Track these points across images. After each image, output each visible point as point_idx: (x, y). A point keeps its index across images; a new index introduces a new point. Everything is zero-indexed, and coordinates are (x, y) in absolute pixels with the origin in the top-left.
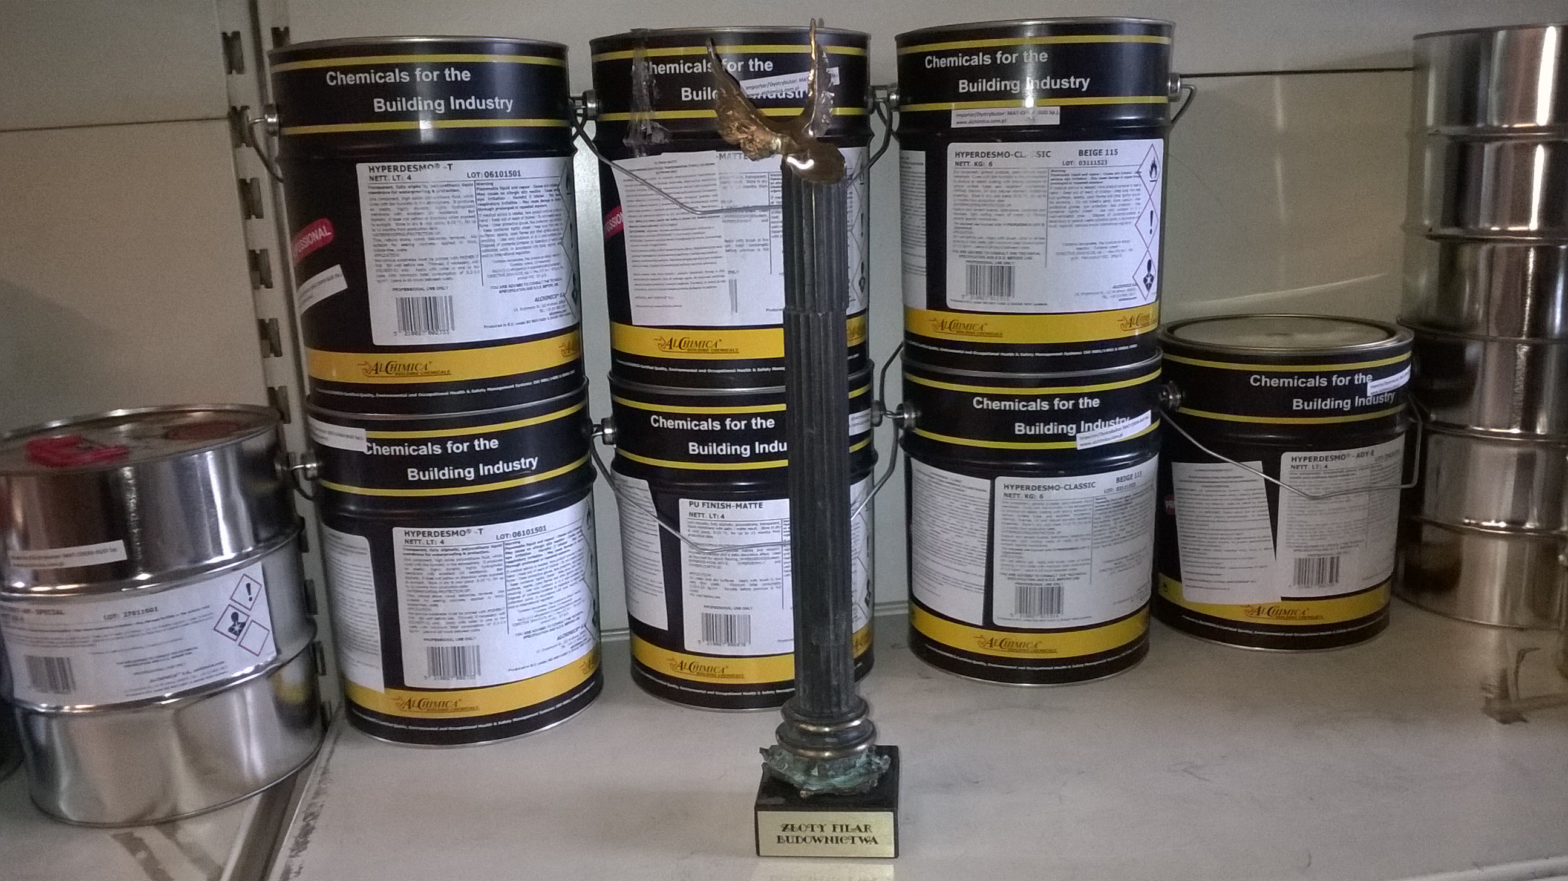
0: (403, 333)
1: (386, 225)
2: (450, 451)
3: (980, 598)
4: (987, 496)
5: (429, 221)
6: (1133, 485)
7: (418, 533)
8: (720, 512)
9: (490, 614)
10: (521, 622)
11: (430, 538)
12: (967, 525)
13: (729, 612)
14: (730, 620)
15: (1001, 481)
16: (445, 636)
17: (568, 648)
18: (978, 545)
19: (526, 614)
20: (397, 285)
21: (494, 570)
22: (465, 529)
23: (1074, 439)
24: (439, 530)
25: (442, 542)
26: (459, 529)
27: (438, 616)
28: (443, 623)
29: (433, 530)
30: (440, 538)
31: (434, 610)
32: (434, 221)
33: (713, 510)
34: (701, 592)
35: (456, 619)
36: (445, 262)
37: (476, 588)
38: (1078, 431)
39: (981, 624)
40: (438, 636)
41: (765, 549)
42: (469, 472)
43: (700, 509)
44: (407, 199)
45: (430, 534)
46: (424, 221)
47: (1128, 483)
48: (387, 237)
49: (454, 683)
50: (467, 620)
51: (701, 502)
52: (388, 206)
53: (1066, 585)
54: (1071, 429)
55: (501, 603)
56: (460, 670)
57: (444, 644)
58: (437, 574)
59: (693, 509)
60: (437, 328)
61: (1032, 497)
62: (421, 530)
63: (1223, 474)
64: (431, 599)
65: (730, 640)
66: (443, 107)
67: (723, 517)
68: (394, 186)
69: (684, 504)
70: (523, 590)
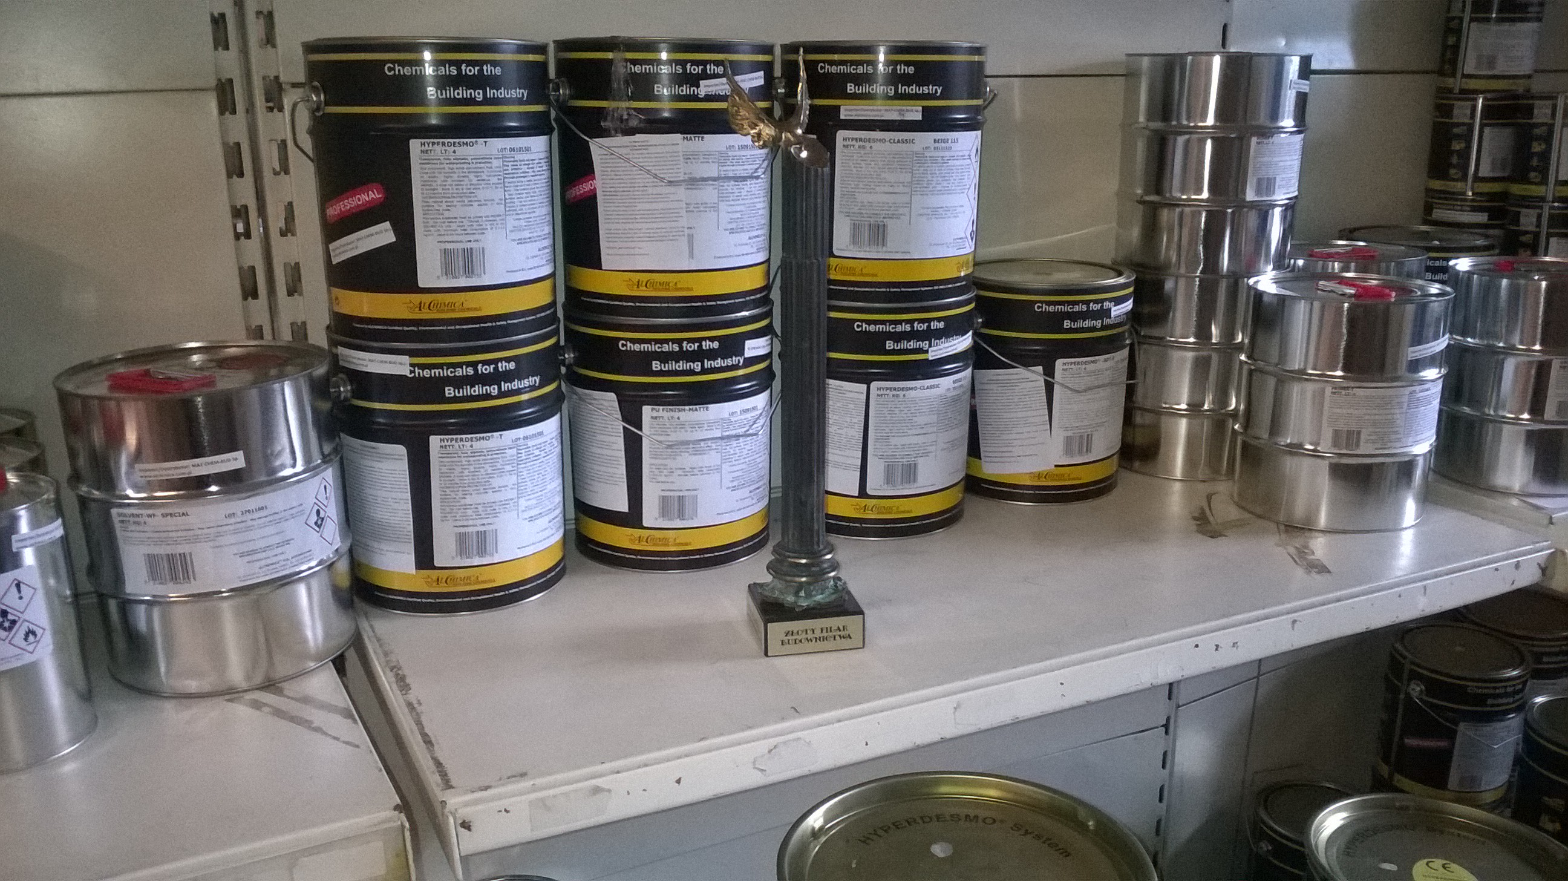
0: (445, 277)
1: (434, 190)
2: (480, 372)
3: (857, 474)
4: (864, 396)
5: (469, 187)
6: (961, 386)
7: (452, 440)
8: (676, 414)
9: (504, 504)
10: (528, 508)
11: (462, 443)
12: (848, 420)
13: (681, 494)
14: (681, 499)
15: (874, 385)
16: (471, 522)
18: (855, 434)
19: (530, 503)
20: (442, 239)
21: (508, 468)
22: (490, 434)
23: (927, 352)
24: (469, 436)
25: (471, 446)
26: (485, 435)
27: (466, 507)
28: (469, 512)
29: (464, 436)
30: (470, 443)
31: (463, 502)
32: (473, 187)
33: (672, 414)
34: (660, 479)
35: (480, 508)
36: (480, 219)
37: (496, 482)
38: (930, 346)
39: (857, 495)
40: (465, 523)
41: (710, 442)
42: (494, 389)
43: (661, 414)
44: (452, 169)
45: (461, 440)
46: (465, 187)
47: (960, 383)
48: (434, 200)
49: (476, 561)
50: (489, 509)
51: (661, 408)
52: (436, 175)
53: (921, 461)
54: (925, 345)
55: (513, 494)
56: (482, 551)
57: (470, 530)
58: (466, 472)
59: (655, 414)
60: (472, 272)
61: (898, 396)
62: (455, 437)
63: (1015, 377)
64: (460, 493)
65: (681, 516)
66: (481, 96)
67: (678, 418)
68: (442, 158)
69: (646, 410)
70: (529, 483)
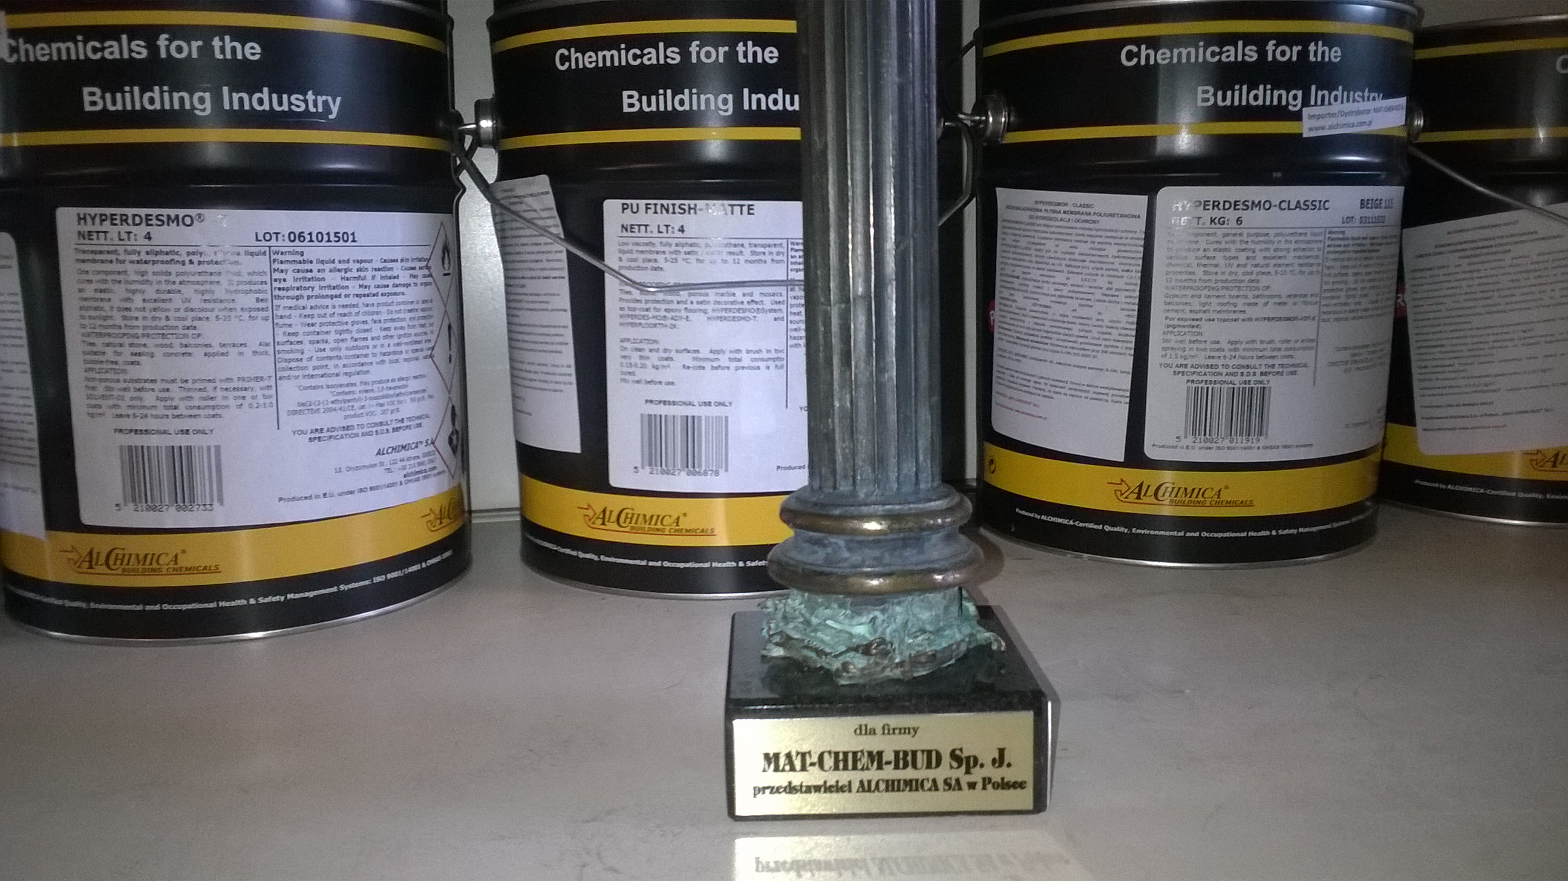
2: (163, 55)
3: (1123, 411)
4: (1141, 225)
6: (1380, 220)
7: (103, 218)
8: (677, 220)
9: (241, 388)
10: (305, 408)
11: (125, 228)
12: (1102, 282)
13: (690, 411)
14: (690, 424)
15: (1165, 194)
16: (153, 424)
17: (398, 476)
18: (1122, 317)
19: (312, 396)
21: (249, 301)
22: (193, 212)
23: (1297, 116)
24: (143, 212)
25: (148, 237)
26: (181, 212)
27: (141, 385)
28: (149, 398)
29: (130, 211)
30: (143, 229)
31: (134, 372)
33: (663, 218)
34: (641, 374)
35: (176, 392)
37: (214, 332)
38: (1306, 103)
39: (1122, 460)
40: (140, 425)
41: (757, 291)
42: (202, 100)
43: (642, 218)
45: (124, 219)
47: (1377, 212)
49: (171, 518)
50: (197, 395)
51: (642, 203)
53: (1275, 384)
54: (1292, 99)
55: (264, 366)
56: (184, 496)
57: (153, 441)
58: (138, 299)
59: (629, 218)
61: (1222, 222)
62: (108, 211)
63: (1505, 231)
64: (126, 350)
65: (691, 463)
67: (682, 230)
69: (612, 208)
70: (307, 347)
